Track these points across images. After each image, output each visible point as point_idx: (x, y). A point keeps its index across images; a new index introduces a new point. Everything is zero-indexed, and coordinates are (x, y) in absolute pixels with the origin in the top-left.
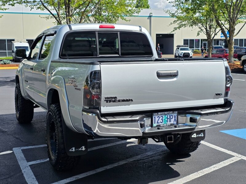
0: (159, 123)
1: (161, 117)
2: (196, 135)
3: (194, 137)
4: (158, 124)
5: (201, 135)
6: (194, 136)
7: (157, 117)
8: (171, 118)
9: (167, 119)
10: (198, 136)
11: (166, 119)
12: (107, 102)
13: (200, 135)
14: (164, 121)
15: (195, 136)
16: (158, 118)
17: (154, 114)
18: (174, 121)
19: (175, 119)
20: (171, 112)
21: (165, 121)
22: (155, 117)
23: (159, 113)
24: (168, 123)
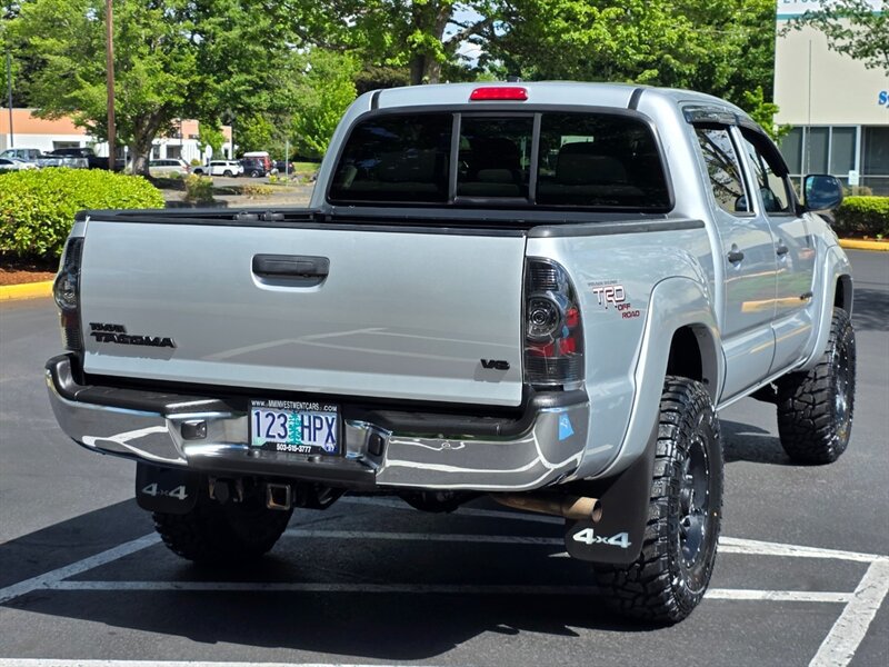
0: (274, 437)
1: (279, 417)
2: (594, 537)
3: (583, 539)
4: (269, 440)
5: (620, 539)
6: (585, 536)
7: (267, 416)
8: (315, 429)
9: (303, 427)
10: (600, 540)
11: (299, 429)
12: (98, 340)
13: (612, 541)
14: (289, 433)
15: (589, 540)
16: (270, 418)
17: (253, 403)
18: (327, 441)
19: (330, 434)
20: (316, 405)
21: (293, 434)
22: (258, 414)
23: (272, 403)
24: (306, 442)
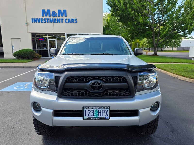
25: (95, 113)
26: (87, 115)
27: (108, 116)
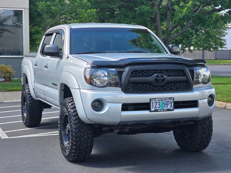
25: (161, 105)
26: (154, 107)
27: (172, 107)
